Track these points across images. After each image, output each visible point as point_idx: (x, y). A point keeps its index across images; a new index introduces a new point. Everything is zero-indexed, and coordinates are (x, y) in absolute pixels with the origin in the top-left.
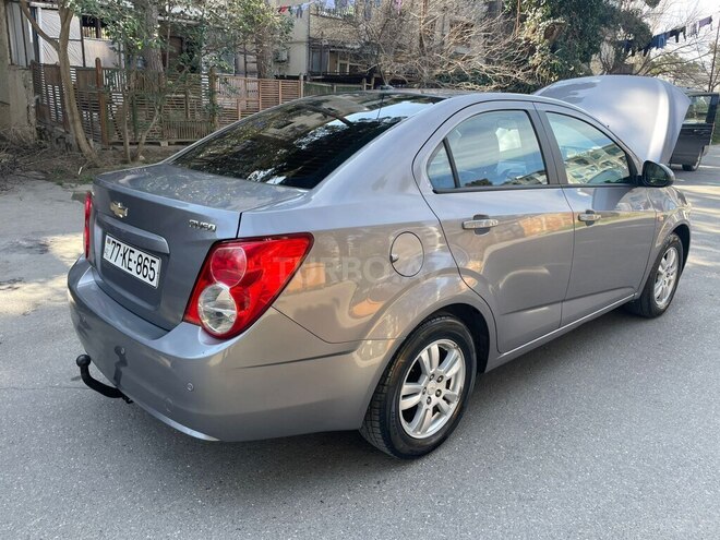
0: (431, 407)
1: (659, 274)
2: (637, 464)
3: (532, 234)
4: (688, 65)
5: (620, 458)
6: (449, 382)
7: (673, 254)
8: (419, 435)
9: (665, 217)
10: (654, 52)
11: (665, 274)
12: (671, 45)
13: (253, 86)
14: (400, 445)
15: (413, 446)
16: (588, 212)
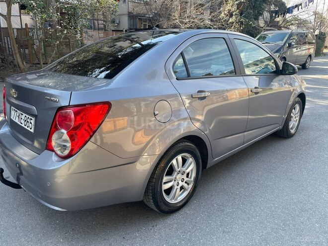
0: (179, 187)
1: (292, 117)
2: (282, 212)
3: (231, 99)
4: (303, 21)
5: (273, 208)
6: (188, 174)
7: (298, 107)
8: (173, 202)
9: (294, 90)
10: (288, 16)
11: (294, 117)
12: (295, 12)
13: (102, 35)
14: (164, 207)
15: (170, 207)
16: (256, 88)
